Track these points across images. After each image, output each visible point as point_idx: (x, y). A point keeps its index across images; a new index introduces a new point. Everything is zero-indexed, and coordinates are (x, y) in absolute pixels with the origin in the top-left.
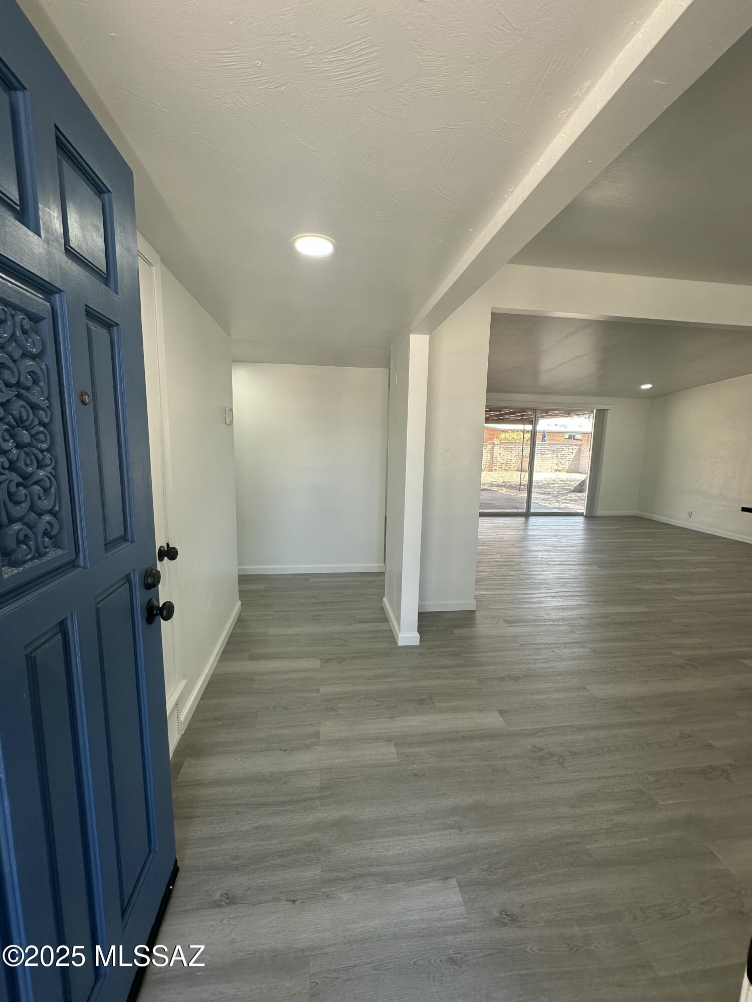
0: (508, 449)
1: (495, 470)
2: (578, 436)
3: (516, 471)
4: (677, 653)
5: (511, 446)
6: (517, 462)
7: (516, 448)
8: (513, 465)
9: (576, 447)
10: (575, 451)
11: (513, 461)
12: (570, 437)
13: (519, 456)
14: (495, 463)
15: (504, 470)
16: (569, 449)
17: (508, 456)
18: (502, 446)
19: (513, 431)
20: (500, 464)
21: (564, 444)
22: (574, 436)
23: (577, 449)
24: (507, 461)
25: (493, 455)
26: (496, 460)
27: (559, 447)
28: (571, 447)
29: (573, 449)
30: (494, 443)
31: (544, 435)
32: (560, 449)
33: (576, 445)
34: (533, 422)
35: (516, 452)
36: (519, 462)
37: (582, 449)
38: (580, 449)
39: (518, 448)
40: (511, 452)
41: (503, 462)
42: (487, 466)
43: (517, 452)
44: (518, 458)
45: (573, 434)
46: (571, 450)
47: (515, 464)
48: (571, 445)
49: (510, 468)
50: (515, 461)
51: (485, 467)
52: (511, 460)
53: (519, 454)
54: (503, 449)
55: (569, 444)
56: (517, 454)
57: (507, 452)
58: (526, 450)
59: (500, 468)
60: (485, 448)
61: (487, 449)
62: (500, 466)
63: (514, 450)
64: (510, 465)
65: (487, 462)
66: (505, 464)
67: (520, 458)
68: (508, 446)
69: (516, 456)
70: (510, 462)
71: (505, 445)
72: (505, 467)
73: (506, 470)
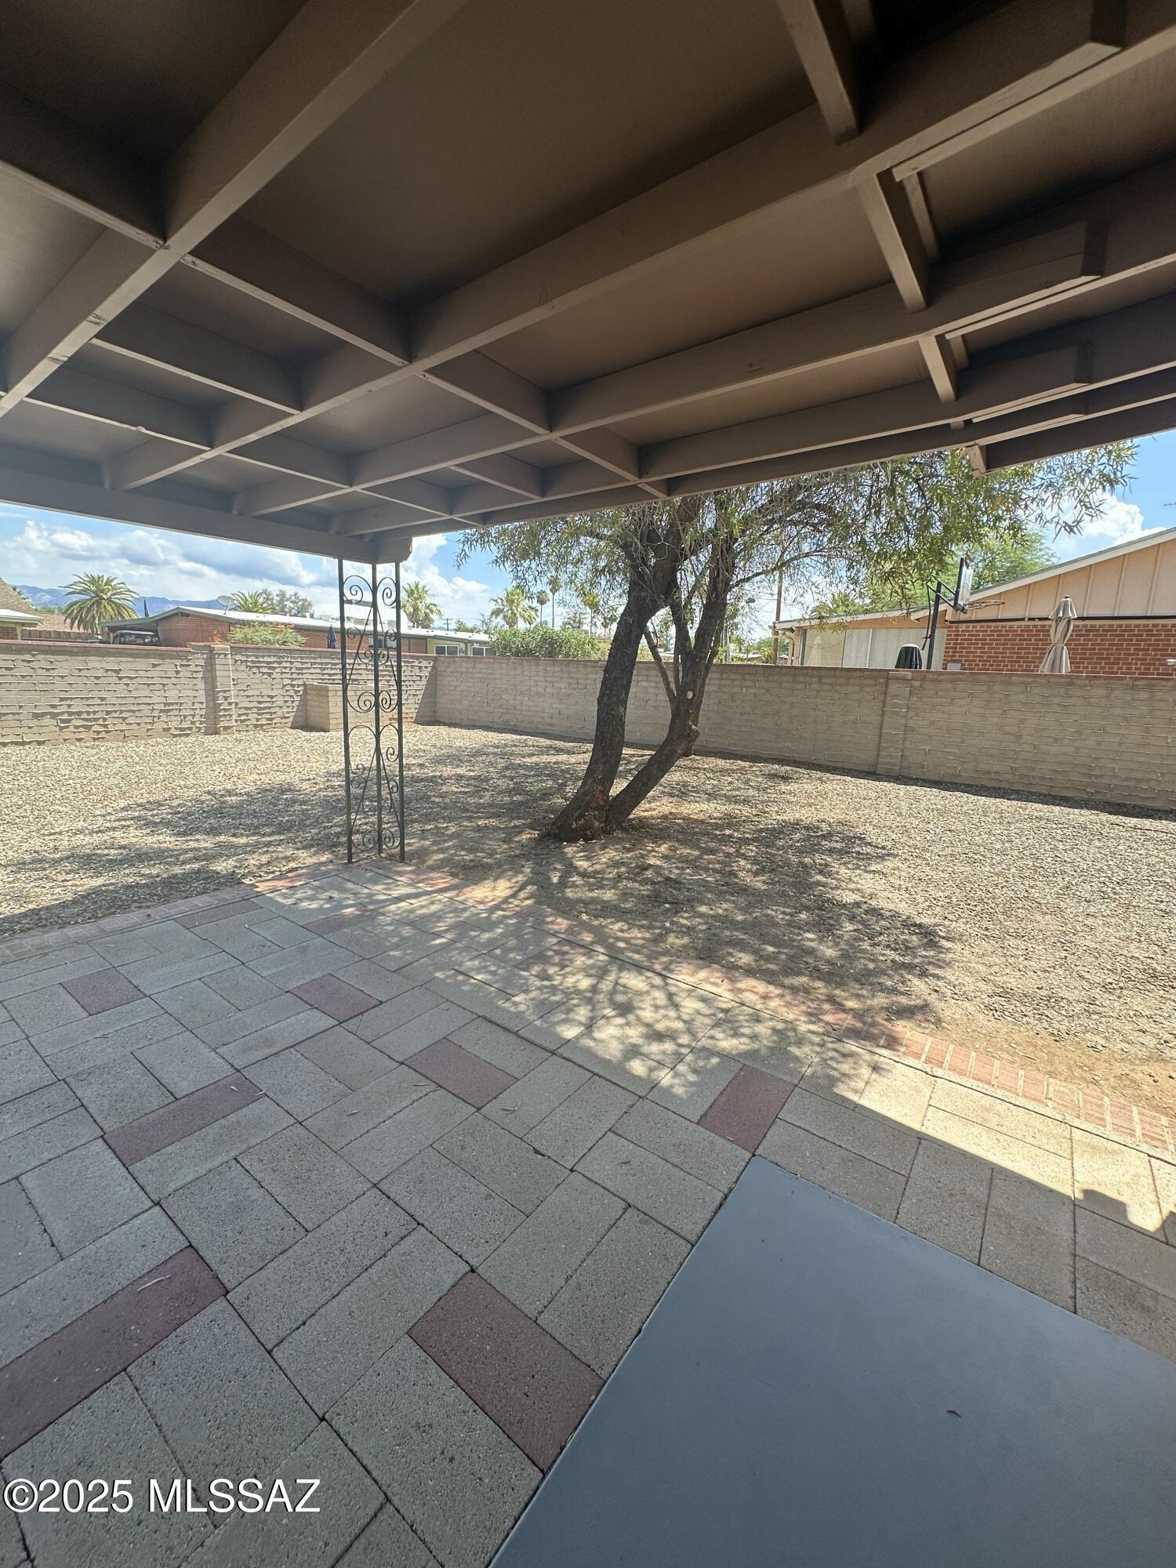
0: (259, 667)
1: (226, 728)
5: (266, 659)
6: (289, 704)
7: (284, 665)
8: (280, 713)
9: (424, 663)
10: (426, 673)
11: (279, 701)
13: (293, 686)
14: (225, 710)
15: (256, 726)
16: (412, 667)
17: (260, 686)
18: (238, 657)
20: (243, 711)
23: (429, 669)
24: (260, 702)
25: (214, 686)
26: (226, 698)
29: (420, 668)
30: (211, 650)
35: (284, 676)
36: (296, 703)
37: (439, 668)
38: (434, 667)
39: (288, 665)
40: (269, 674)
41: (249, 705)
42: (198, 718)
43: (289, 676)
44: (292, 693)
46: (417, 671)
47: (285, 710)
48: (417, 658)
49: (271, 719)
50: (286, 702)
51: (193, 723)
52: (272, 697)
53: (293, 679)
54: (243, 668)
55: (412, 657)
56: (289, 682)
57: (258, 675)
58: (312, 671)
59: (242, 721)
60: (185, 662)
61: (193, 668)
62: (243, 718)
63: (278, 670)
64: (271, 713)
65: (197, 706)
66: (255, 710)
67: (296, 692)
68: (257, 657)
69: (284, 686)
70: (270, 705)
71: (247, 656)
72: (258, 720)
73: (262, 725)
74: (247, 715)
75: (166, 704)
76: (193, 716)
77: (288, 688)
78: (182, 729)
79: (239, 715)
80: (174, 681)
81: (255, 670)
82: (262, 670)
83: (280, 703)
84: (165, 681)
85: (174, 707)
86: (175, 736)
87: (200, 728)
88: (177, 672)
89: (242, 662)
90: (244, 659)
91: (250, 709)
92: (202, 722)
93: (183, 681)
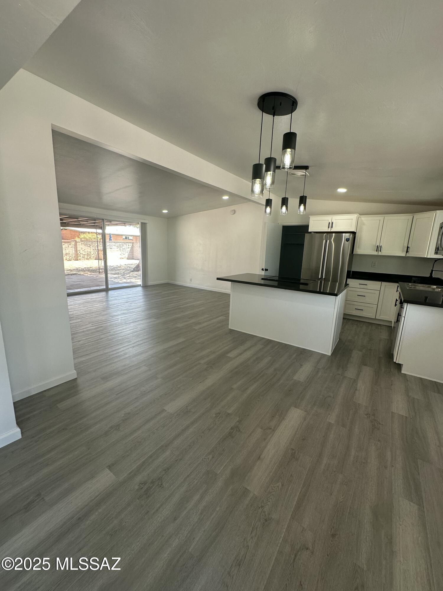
0: (87, 245)
1: (80, 259)
2: (131, 238)
3: (95, 259)
4: (202, 362)
5: (89, 243)
6: (95, 254)
7: (93, 244)
8: (92, 256)
9: (130, 244)
10: (130, 247)
11: (92, 253)
12: (126, 238)
13: (96, 249)
14: (79, 255)
15: (87, 259)
16: (126, 245)
17: (88, 249)
18: (82, 243)
19: (89, 233)
20: (84, 255)
21: (123, 242)
22: (128, 237)
23: (131, 246)
24: (88, 253)
25: (77, 250)
26: (80, 252)
27: (121, 244)
28: (128, 244)
29: (129, 245)
30: (76, 241)
31: (110, 236)
32: (121, 245)
33: (130, 243)
34: (102, 228)
35: (93, 247)
36: (96, 254)
37: (134, 245)
39: (94, 244)
40: (90, 247)
41: (86, 254)
42: (73, 257)
43: (94, 247)
44: (95, 251)
45: (127, 236)
46: (128, 246)
47: (94, 255)
48: (128, 243)
49: (90, 257)
50: (94, 253)
51: (72, 258)
52: (90, 252)
53: (95, 248)
54: (83, 245)
55: (126, 242)
56: (94, 248)
57: (87, 247)
58: (100, 246)
59: (83, 258)
60: (70, 244)
61: (72, 245)
62: (83, 257)
63: (92, 246)
64: (90, 256)
65: (73, 254)
66: (86, 255)
67: (96, 251)
68: (87, 243)
69: (93, 250)
70: (90, 254)
71: (84, 242)
72: (87, 257)
73: (88, 259)
74: (84, 256)
75: (66, 253)
76: (72, 256)
77: (94, 250)
78: (69, 259)
79: (83, 256)
80: (68, 248)
81: (86, 246)
82: (88, 246)
83: (93, 254)
84: (66, 248)
85: (68, 254)
86: (68, 261)
87: (74, 259)
88: (68, 246)
89: (83, 244)
90: (84, 243)
91: (85, 255)
92: (74, 258)
93: (70, 248)
